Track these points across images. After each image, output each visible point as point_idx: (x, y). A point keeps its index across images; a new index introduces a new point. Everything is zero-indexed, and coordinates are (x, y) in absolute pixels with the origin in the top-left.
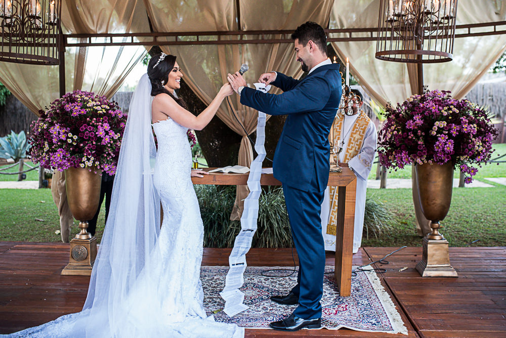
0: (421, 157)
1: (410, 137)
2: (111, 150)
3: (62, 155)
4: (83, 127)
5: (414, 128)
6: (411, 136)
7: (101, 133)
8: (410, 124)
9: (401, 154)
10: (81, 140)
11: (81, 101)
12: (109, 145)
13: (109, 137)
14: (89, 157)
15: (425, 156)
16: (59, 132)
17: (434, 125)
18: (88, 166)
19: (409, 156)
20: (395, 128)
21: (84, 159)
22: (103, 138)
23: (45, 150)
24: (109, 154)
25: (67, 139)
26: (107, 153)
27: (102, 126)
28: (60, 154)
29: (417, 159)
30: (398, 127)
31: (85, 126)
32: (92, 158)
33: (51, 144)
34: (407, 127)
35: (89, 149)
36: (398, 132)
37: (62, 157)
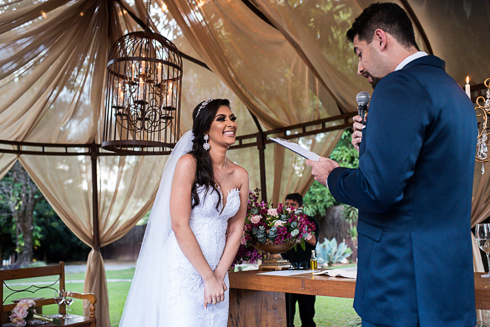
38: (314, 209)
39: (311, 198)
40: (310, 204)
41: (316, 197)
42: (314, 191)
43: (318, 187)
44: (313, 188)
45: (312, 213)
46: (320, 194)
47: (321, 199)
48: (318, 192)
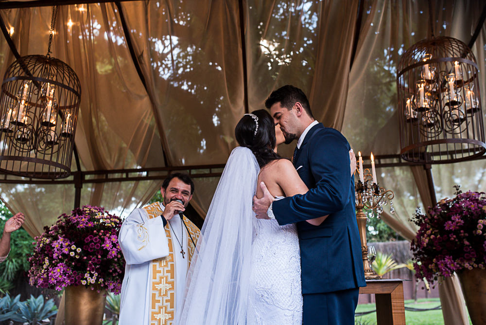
0: (469, 260)
1: (452, 239)
2: (118, 266)
3: (62, 270)
4: (88, 238)
5: (455, 228)
6: (453, 237)
7: (108, 246)
8: (449, 226)
9: (444, 260)
10: (85, 252)
11: (89, 214)
12: (116, 260)
13: (116, 249)
14: (93, 273)
15: (474, 260)
16: (62, 245)
17: (478, 224)
18: (90, 283)
19: (455, 262)
20: (432, 232)
21: (87, 275)
22: (109, 251)
23: (45, 267)
24: (115, 271)
25: (69, 253)
26: (113, 269)
27: (109, 238)
28: (60, 269)
29: (464, 264)
30: (435, 231)
31: (91, 238)
32: (96, 274)
33: (51, 259)
34: (446, 228)
35: (93, 264)
36: (436, 236)
37: (62, 272)
38: (18, 263)
39: (16, 251)
40: (14, 258)
41: (22, 250)
42: (21, 243)
43: (26, 239)
44: (20, 240)
45: (15, 267)
46: (27, 247)
47: (27, 252)
48: (25, 245)
